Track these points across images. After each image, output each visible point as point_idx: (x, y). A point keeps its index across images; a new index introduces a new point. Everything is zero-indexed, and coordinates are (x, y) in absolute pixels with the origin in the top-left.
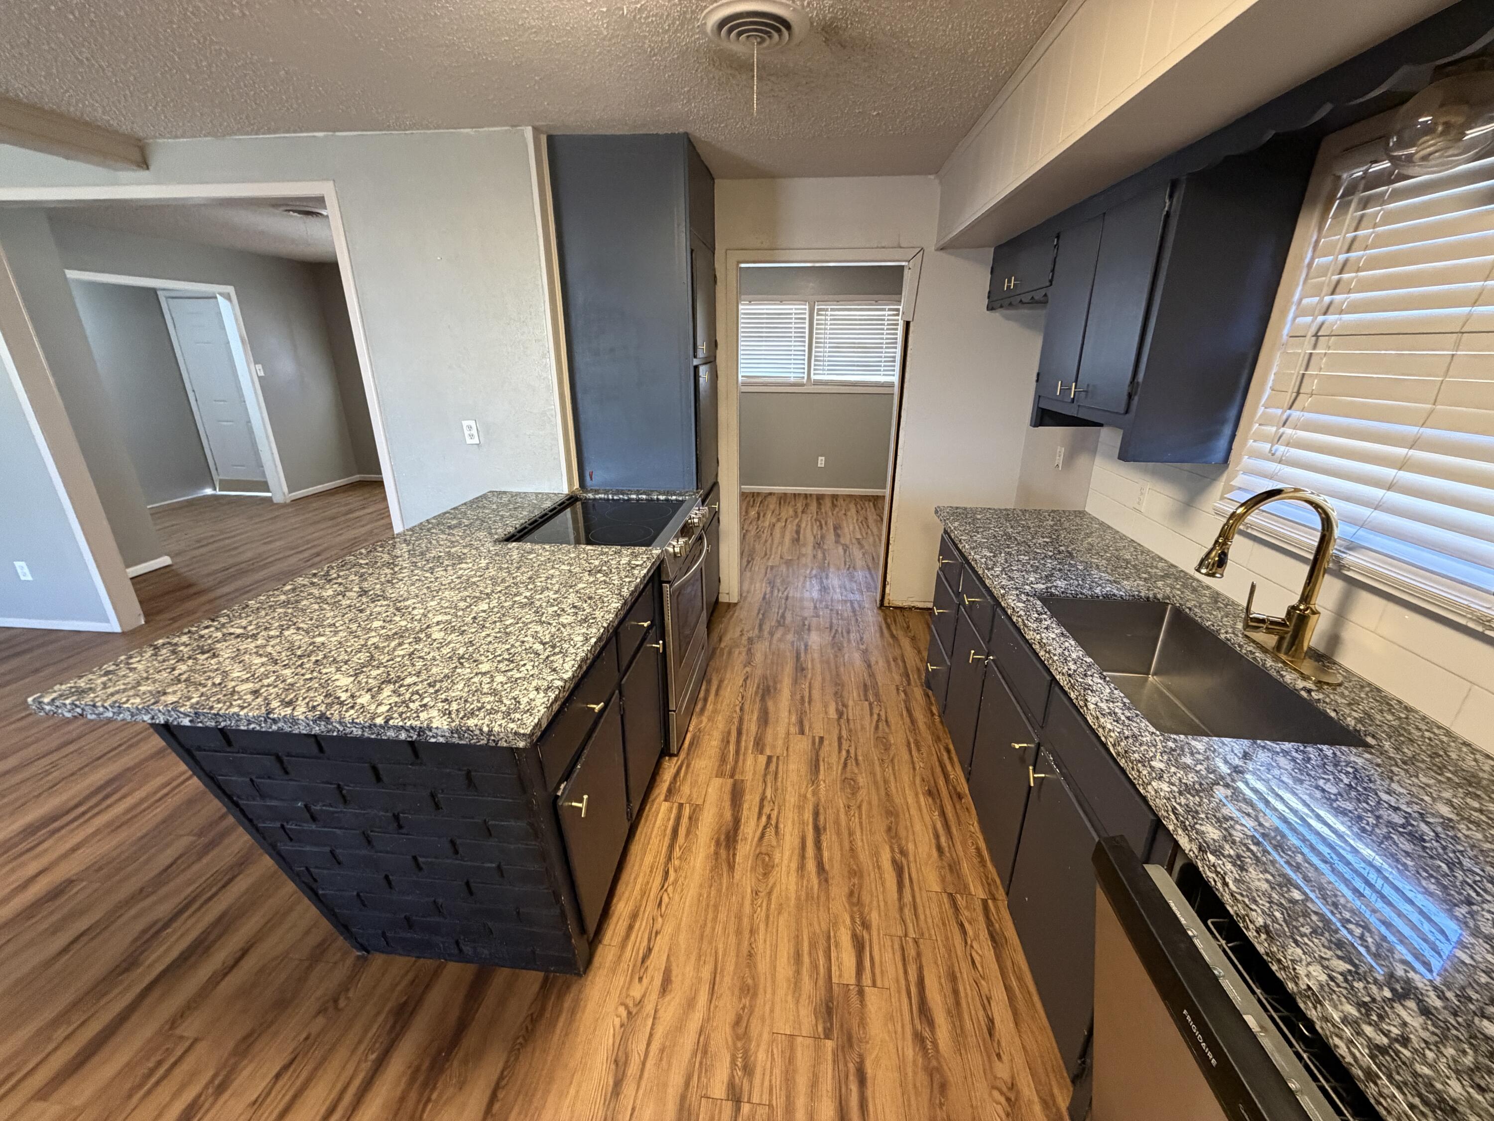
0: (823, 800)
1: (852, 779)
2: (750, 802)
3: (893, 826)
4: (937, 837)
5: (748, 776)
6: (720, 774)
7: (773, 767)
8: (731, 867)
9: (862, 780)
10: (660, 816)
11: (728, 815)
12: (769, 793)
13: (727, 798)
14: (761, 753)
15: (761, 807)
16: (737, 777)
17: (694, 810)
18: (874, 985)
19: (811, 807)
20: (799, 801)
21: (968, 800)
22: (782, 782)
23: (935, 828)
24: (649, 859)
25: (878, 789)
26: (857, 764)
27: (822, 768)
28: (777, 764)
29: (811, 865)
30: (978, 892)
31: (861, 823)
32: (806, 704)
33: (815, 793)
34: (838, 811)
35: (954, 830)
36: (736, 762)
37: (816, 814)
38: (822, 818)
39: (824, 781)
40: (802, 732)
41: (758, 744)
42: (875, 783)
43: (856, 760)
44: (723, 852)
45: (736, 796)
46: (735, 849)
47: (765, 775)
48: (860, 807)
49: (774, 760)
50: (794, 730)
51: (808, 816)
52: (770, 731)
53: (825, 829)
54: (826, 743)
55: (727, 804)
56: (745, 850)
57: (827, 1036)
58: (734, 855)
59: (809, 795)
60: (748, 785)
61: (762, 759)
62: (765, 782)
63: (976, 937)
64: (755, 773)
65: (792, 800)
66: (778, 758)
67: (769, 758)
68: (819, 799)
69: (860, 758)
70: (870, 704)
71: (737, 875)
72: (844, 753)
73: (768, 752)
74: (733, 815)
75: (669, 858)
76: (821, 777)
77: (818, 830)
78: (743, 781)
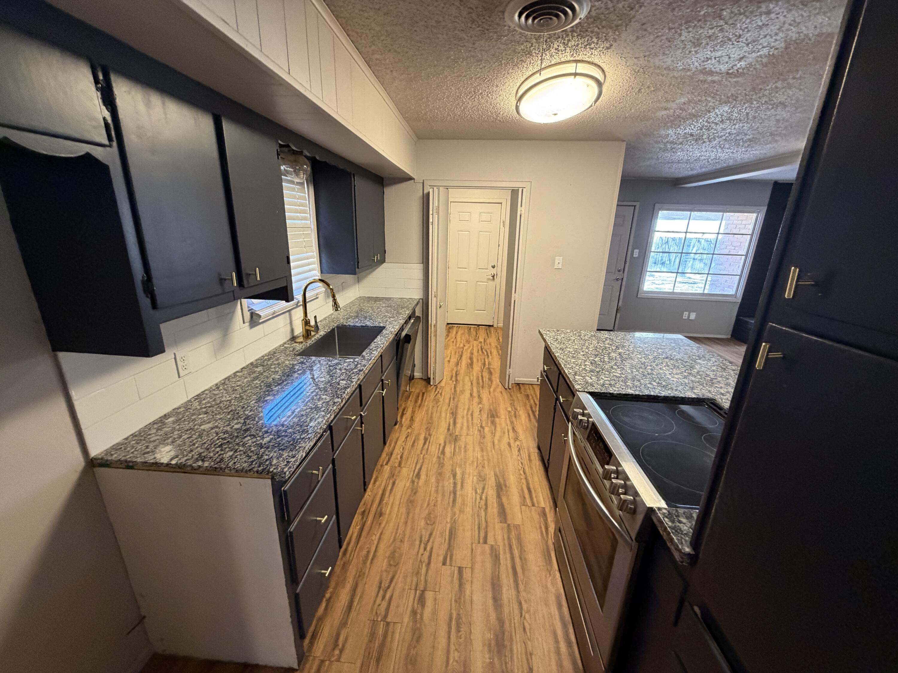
0: (449, 509)
1: (428, 524)
2: (493, 509)
3: (413, 494)
4: (392, 489)
5: (498, 526)
6: (517, 527)
7: (482, 534)
8: (496, 475)
9: (422, 523)
10: (542, 499)
11: (504, 499)
12: (483, 514)
13: (508, 511)
14: (492, 546)
15: (486, 505)
16: (505, 525)
17: (524, 502)
18: (440, 444)
19: (457, 504)
20: (464, 508)
21: (360, 509)
22: (475, 521)
23: (390, 493)
24: (536, 479)
25: (413, 518)
26: (421, 538)
27: (447, 533)
28: (479, 536)
29: (459, 476)
30: (387, 468)
31: (430, 496)
32: (454, 616)
33: (454, 514)
34: (442, 502)
35: (380, 492)
36: (509, 538)
37: (454, 500)
38: (451, 499)
39: (447, 522)
40: (460, 569)
41: (496, 556)
42: (413, 522)
43: (421, 542)
44: (501, 481)
45: (503, 513)
46: (496, 483)
47: (487, 527)
48: (428, 505)
49: (481, 541)
50: (467, 574)
51: (459, 500)
52: (489, 572)
53: (450, 493)
54: (441, 558)
55: (506, 506)
56: (491, 482)
57: (457, 435)
58: (496, 480)
59: (458, 512)
60: (497, 520)
61: (491, 541)
62: (486, 522)
63: (398, 454)
64: (494, 528)
65: (468, 509)
66: (479, 542)
67: (485, 542)
68: (452, 510)
69: (417, 543)
70: (386, 616)
71: (492, 473)
72: (428, 548)
73: (487, 547)
74: (501, 500)
75: (526, 479)
76: (449, 526)
77: (455, 492)
78: (501, 522)
